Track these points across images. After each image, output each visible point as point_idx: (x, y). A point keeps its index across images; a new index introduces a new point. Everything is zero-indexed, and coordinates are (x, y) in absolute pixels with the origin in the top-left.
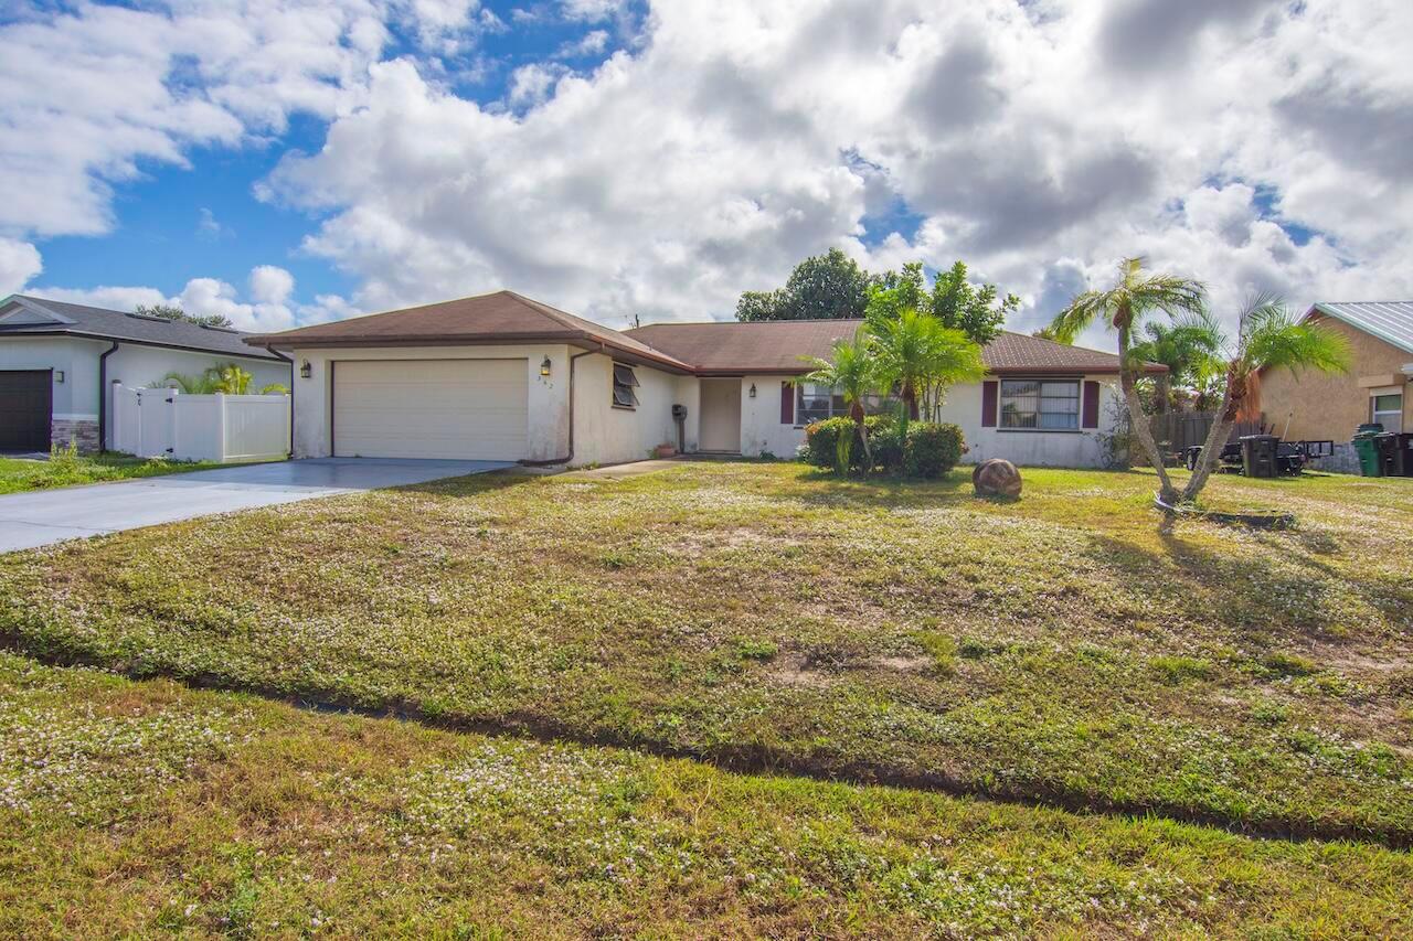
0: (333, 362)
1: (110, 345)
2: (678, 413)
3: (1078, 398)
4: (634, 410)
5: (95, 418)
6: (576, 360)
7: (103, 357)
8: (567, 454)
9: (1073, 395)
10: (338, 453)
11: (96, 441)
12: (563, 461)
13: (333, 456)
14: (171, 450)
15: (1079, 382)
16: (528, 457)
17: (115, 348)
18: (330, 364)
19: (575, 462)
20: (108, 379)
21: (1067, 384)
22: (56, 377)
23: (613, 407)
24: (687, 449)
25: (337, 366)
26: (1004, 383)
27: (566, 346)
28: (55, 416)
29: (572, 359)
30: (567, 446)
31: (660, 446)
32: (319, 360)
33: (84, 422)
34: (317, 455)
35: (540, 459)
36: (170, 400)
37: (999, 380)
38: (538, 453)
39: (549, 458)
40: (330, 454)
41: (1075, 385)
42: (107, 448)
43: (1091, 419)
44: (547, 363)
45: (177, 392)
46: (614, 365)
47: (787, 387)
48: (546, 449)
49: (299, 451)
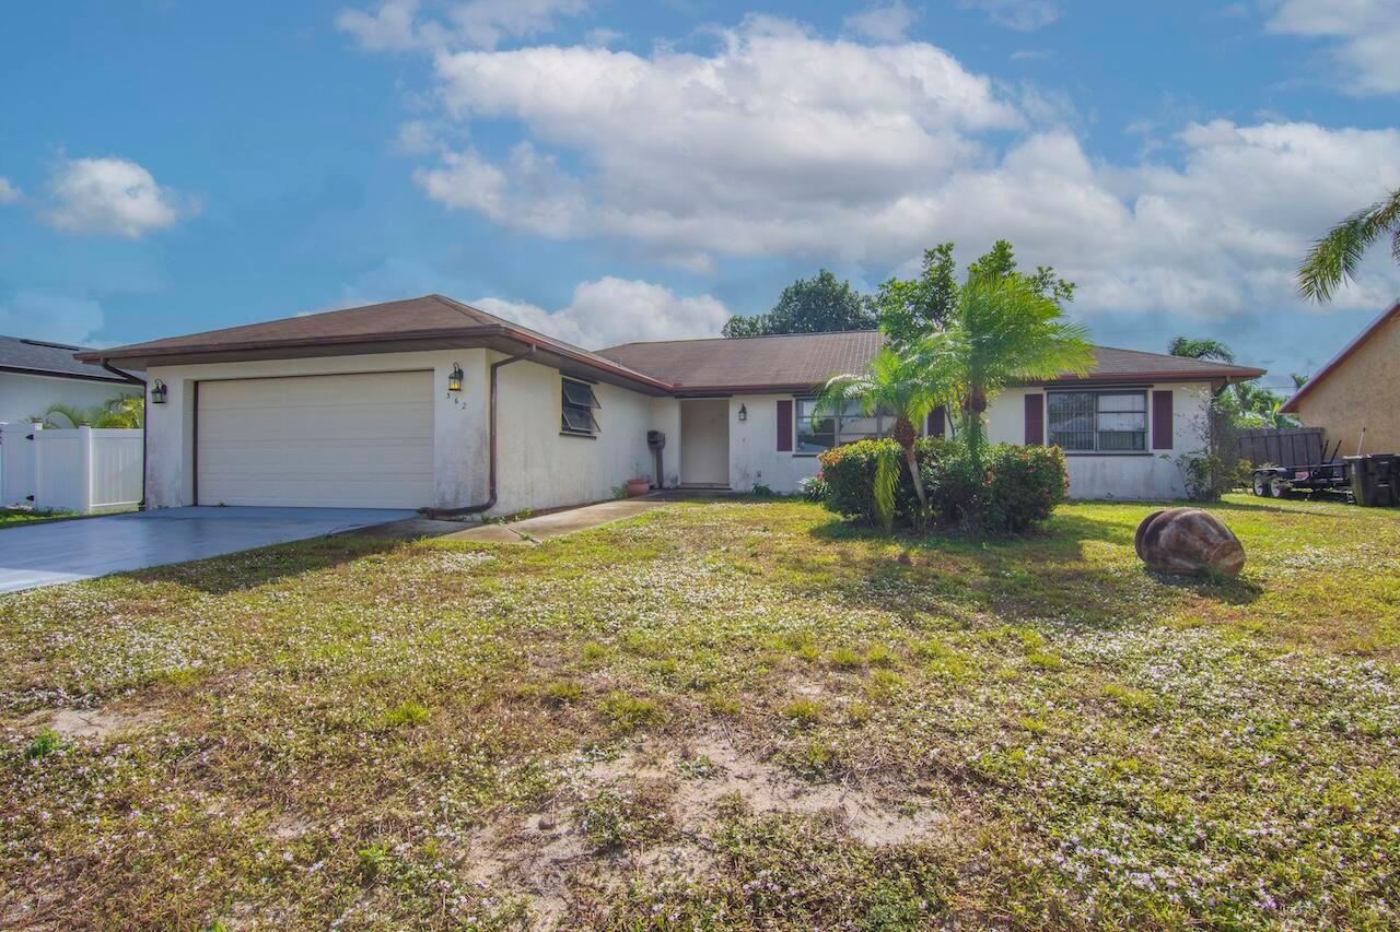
0: (196, 383)
2: (655, 441)
3: (1145, 412)
4: (593, 438)
6: (499, 369)
8: (486, 499)
9: (1137, 409)
10: (203, 501)
12: (479, 510)
13: (196, 504)
14: (31, 498)
15: (1145, 393)
16: (433, 504)
18: (192, 386)
19: (499, 508)
21: (1131, 397)
23: (561, 434)
24: (667, 484)
25: (201, 388)
26: (1051, 396)
27: (484, 350)
29: (494, 368)
30: (486, 489)
31: (630, 482)
32: (177, 380)
34: (173, 504)
35: (451, 507)
36: (31, 437)
37: (1045, 393)
38: (448, 498)
39: (462, 505)
40: (191, 502)
41: (1139, 399)
43: (1164, 439)
44: (458, 375)
45: (39, 427)
46: (563, 380)
47: (784, 412)
48: (458, 493)
49: (152, 500)
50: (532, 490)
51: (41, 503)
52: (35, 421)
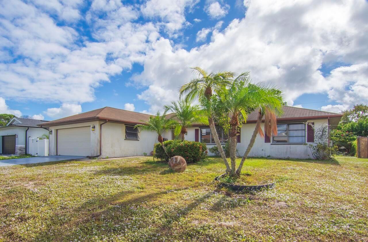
0: (57, 130)
1: (27, 128)
3: (305, 130)
4: (139, 140)
5: (24, 146)
6: (102, 125)
7: (26, 131)
8: (99, 154)
9: (302, 129)
10: (58, 154)
11: (24, 152)
12: (98, 156)
13: (57, 155)
14: (37, 154)
15: (305, 124)
16: (90, 155)
17: (28, 129)
18: (56, 130)
19: (102, 156)
20: (28, 136)
22: (16, 136)
23: (125, 140)
25: (58, 131)
27: (98, 121)
28: (16, 146)
29: (101, 125)
30: (99, 151)
32: (53, 129)
33: (21, 147)
35: (93, 156)
36: (37, 141)
38: (93, 154)
40: (56, 155)
41: (303, 125)
42: (27, 153)
43: (311, 139)
44: (94, 127)
45: (38, 139)
46: (126, 126)
47: (197, 131)
48: (94, 153)
49: (50, 154)
50: (114, 153)
51: (39, 155)
52: (38, 138)
